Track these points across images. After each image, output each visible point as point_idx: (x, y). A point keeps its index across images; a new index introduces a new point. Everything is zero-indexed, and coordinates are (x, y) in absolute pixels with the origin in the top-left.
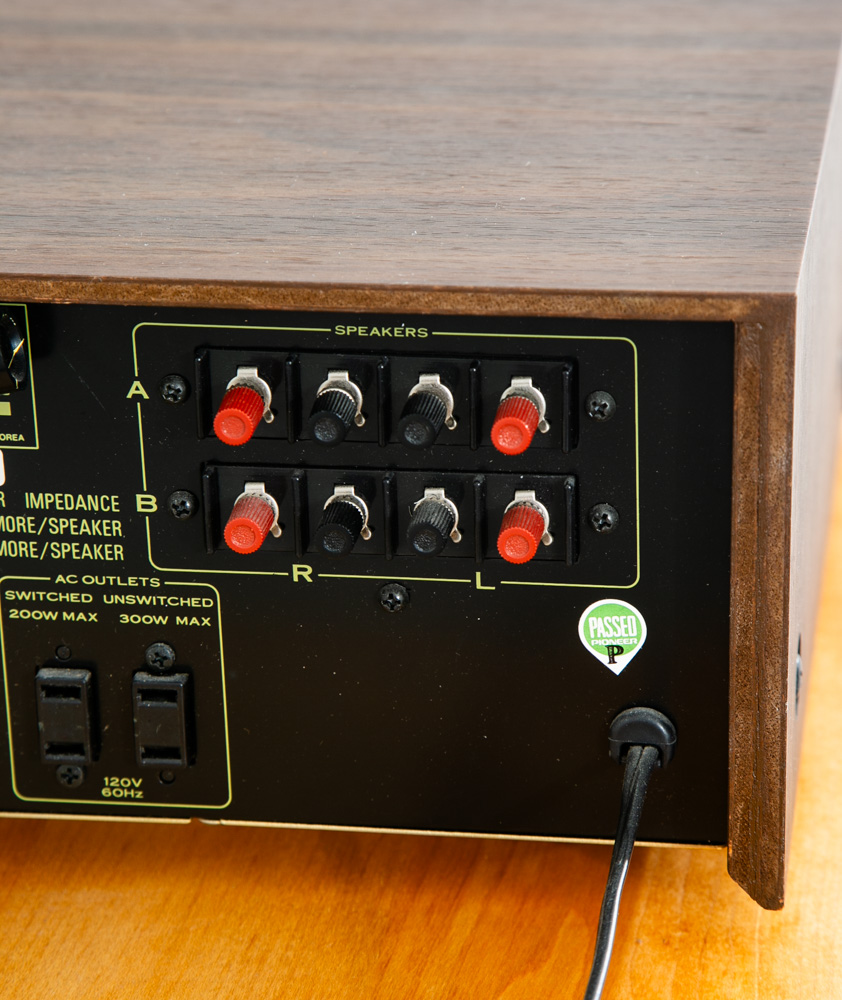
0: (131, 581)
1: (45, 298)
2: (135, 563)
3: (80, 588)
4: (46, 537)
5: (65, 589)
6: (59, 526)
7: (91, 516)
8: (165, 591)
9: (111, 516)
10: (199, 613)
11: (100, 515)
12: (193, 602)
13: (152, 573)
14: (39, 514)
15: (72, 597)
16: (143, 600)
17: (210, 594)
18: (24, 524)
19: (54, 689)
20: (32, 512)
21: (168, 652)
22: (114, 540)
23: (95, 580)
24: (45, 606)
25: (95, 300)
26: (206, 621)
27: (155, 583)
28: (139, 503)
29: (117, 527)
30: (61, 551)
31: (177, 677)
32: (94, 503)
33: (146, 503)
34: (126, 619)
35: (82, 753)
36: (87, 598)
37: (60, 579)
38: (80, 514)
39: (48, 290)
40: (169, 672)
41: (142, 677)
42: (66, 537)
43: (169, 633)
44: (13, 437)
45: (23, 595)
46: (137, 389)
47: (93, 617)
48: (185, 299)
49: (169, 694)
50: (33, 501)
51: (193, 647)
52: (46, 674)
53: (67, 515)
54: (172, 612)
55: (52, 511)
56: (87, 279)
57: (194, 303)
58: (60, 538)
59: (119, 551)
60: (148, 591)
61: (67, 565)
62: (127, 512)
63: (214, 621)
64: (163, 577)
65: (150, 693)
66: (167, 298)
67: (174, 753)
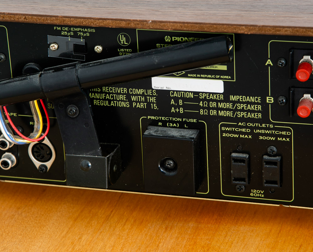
0: (263, 125)
1: (242, 32)
2: (265, 120)
3: (246, 127)
4: (236, 110)
5: (242, 127)
6: (240, 106)
7: (251, 103)
8: (275, 129)
9: (258, 104)
10: (286, 136)
11: (254, 103)
12: (284, 133)
13: (270, 123)
14: (234, 102)
15: (244, 130)
16: (267, 132)
17: (290, 130)
18: (229, 105)
19: (237, 160)
20: (232, 102)
21: (275, 149)
22: (258, 112)
23: (251, 125)
24: (235, 132)
25: (258, 33)
26: (288, 139)
27: (272, 126)
28: (268, 100)
29: (260, 107)
30: (241, 115)
31: (278, 158)
32: (252, 99)
33: (270, 100)
34: (261, 138)
35: (245, 181)
36: (248, 130)
37: (240, 124)
38: (248, 103)
39: (243, 29)
40: (275, 156)
41: (266, 157)
42: (242, 110)
43: (276, 143)
44: (227, 77)
45: (227, 129)
46: (269, 62)
47: (250, 137)
48: (289, 33)
49: (275, 163)
50: (233, 98)
51: (283, 148)
52: (234, 155)
53: (243, 103)
54: (277, 136)
55: (238, 102)
56: (256, 26)
57: (292, 34)
58: (240, 111)
59: (260, 115)
60: (269, 129)
61: (243, 119)
62: (264, 103)
63: (291, 139)
64: (274, 124)
65: (268, 162)
66: (282, 32)
67: (275, 182)
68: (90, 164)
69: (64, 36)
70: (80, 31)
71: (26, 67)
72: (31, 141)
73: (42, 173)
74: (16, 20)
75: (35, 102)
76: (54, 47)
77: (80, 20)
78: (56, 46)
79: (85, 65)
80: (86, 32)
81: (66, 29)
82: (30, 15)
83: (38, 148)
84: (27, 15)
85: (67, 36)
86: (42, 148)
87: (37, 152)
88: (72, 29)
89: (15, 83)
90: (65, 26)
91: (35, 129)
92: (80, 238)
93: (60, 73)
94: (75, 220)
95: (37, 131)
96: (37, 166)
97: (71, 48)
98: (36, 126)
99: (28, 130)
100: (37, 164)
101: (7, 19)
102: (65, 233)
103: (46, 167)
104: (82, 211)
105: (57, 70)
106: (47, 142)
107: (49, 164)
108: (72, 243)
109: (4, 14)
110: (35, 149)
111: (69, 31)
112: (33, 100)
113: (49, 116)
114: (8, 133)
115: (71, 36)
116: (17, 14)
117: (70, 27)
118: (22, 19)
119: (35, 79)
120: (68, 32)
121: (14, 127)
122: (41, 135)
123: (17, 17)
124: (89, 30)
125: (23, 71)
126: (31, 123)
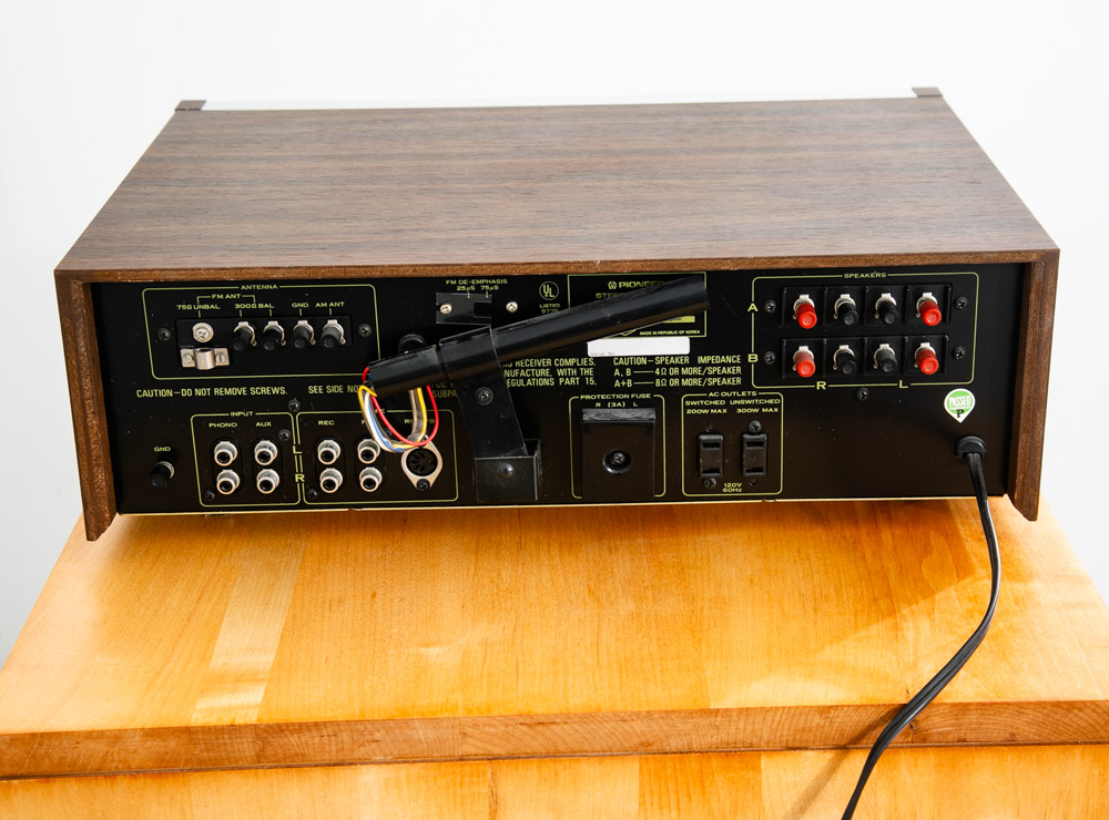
0: (743, 394)
1: (726, 268)
2: (746, 386)
3: (720, 398)
4: (707, 376)
5: (713, 399)
6: (712, 371)
7: (727, 365)
8: (758, 397)
9: (736, 365)
10: (773, 406)
11: (732, 365)
12: (771, 401)
13: (753, 389)
14: (703, 366)
15: (716, 403)
16: (749, 402)
17: (779, 397)
18: (696, 370)
19: (708, 444)
20: (700, 365)
21: (758, 424)
22: (736, 376)
23: (727, 394)
24: (703, 407)
25: (748, 268)
26: (776, 410)
27: (754, 394)
28: (750, 358)
29: (739, 369)
30: (712, 382)
31: (762, 436)
32: (729, 359)
33: (753, 358)
34: (740, 411)
35: (718, 472)
36: (723, 402)
37: (711, 394)
38: (722, 365)
39: (728, 264)
40: (759, 434)
41: (746, 436)
42: (715, 375)
43: (760, 416)
44: (695, 332)
45: (694, 403)
46: (753, 307)
47: (725, 411)
48: (789, 265)
49: (760, 443)
50: (701, 360)
51: (770, 421)
52: (703, 437)
53: (716, 365)
54: (760, 407)
55: (710, 364)
56: (746, 258)
57: (793, 266)
58: (712, 376)
59: (739, 380)
60: (751, 398)
61: (715, 388)
62: (745, 364)
63: (780, 410)
64: (758, 391)
65: (751, 443)
66: (782, 265)
67: (760, 470)
68: (510, 469)
69: (462, 292)
70: (485, 284)
71: (403, 341)
72: (405, 447)
73: (424, 493)
74: (401, 274)
75: (419, 390)
76: (446, 309)
77: (496, 267)
78: (450, 308)
79: (502, 330)
80: (493, 285)
81: (465, 282)
82: (421, 265)
83: (416, 457)
84: (417, 265)
85: (465, 292)
86: (422, 455)
87: (414, 462)
88: (473, 282)
89: (402, 363)
90: (463, 278)
91: (414, 430)
92: (499, 575)
93: (467, 343)
94: (476, 553)
95: (419, 430)
96: (415, 483)
97: (472, 308)
98: (415, 425)
99: (406, 431)
100: (414, 479)
101: (377, 274)
102: (472, 571)
103: (428, 483)
104: (478, 541)
105: (461, 340)
106: (430, 446)
107: (432, 478)
108: (493, 582)
109: (383, 266)
110: (412, 458)
111: (469, 285)
112: (415, 388)
113: (439, 408)
114: (385, 440)
115: (471, 292)
116: (402, 266)
117: (470, 278)
118: (410, 273)
119: (431, 355)
120: (466, 286)
121: (391, 427)
122: (425, 439)
123: (402, 269)
124: (499, 281)
125: (400, 346)
126: (406, 421)
